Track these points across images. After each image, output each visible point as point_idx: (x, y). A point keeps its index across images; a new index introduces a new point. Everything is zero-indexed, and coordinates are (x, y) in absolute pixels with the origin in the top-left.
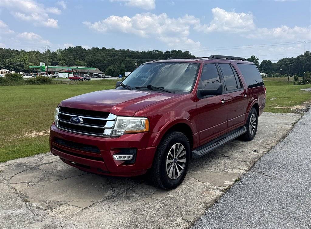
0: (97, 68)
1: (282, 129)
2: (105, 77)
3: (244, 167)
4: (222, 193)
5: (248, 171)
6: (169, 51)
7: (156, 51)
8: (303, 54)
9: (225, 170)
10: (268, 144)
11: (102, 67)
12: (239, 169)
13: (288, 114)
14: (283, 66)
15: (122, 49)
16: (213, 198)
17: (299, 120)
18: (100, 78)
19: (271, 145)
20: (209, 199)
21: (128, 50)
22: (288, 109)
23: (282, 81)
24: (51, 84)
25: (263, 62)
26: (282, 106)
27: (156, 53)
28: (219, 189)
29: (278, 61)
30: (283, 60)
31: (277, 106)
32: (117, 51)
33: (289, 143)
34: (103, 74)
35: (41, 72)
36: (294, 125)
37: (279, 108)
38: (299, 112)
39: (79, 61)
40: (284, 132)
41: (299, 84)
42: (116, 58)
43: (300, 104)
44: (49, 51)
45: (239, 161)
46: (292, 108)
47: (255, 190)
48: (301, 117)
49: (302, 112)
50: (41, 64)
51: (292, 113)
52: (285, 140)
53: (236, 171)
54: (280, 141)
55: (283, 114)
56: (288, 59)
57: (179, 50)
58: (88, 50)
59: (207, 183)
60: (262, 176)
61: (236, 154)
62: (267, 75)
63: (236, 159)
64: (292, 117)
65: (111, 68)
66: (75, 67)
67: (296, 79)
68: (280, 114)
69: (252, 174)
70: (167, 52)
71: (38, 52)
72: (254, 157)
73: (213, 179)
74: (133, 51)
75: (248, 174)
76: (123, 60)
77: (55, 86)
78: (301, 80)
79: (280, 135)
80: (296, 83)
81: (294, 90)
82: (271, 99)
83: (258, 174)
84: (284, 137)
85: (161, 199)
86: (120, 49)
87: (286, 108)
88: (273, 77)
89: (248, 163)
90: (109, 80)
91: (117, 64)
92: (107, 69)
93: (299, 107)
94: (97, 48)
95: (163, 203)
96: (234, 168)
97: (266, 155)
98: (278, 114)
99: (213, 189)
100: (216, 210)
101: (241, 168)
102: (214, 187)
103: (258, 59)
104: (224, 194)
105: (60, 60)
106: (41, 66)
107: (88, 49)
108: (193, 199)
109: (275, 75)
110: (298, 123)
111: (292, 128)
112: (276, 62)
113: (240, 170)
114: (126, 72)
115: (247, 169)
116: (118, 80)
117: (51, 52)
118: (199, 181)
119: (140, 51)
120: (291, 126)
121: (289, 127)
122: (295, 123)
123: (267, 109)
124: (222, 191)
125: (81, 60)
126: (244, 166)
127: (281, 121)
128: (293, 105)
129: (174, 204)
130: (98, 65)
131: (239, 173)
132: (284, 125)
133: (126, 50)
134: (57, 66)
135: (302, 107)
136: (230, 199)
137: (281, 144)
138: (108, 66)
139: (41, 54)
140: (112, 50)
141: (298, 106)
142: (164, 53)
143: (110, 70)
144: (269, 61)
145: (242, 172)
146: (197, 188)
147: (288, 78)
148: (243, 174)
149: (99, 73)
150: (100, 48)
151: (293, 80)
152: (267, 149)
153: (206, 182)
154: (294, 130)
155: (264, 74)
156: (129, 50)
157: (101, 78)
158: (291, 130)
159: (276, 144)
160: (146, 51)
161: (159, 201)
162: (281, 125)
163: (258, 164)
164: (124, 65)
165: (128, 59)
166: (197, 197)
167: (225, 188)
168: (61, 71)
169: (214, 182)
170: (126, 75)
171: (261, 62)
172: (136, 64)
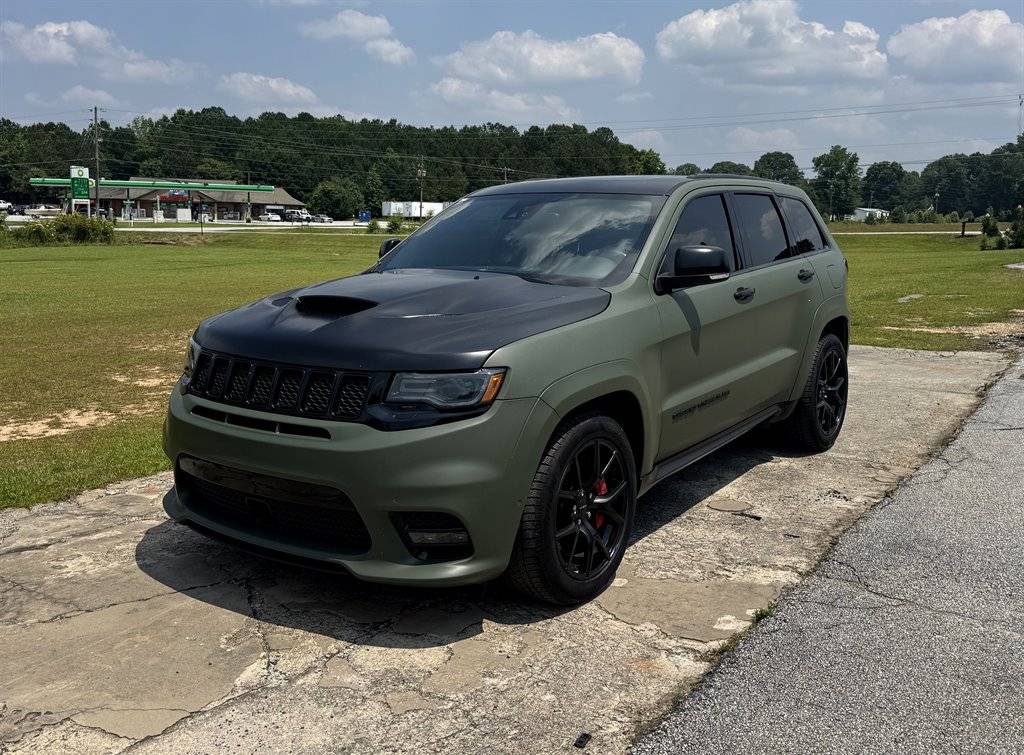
0: (278, 185)
1: (937, 411)
2: (308, 220)
3: (794, 559)
4: (703, 666)
5: (808, 574)
6: (541, 127)
7: (492, 127)
8: (1015, 142)
9: (721, 573)
10: (885, 469)
11: (297, 184)
12: (775, 567)
13: (960, 354)
14: (944, 182)
15: (370, 119)
16: (665, 690)
17: (1000, 375)
18: (290, 224)
19: (899, 471)
21: (393, 122)
22: (961, 336)
23: (942, 235)
24: (109, 243)
25: (876, 171)
26: (939, 326)
27: (494, 135)
28: (693, 651)
29: (925, 166)
30: (943, 163)
31: (921, 324)
32: (351, 125)
33: (966, 464)
34: (300, 208)
35: (74, 201)
36: (983, 394)
37: (929, 334)
38: (1002, 347)
39: (213, 161)
40: (946, 422)
41: (1001, 245)
42: (350, 152)
43: (1005, 317)
44: (104, 124)
45: (774, 535)
46: (977, 332)
48: (1010, 365)
49: (1014, 347)
50: (75, 172)
51: (977, 349)
52: (951, 452)
53: (761, 577)
54: (930, 455)
55: (946, 354)
56: (959, 158)
57: (575, 126)
58: (247, 121)
59: (649, 625)
60: (861, 597)
61: (765, 508)
62: (886, 214)
63: (765, 528)
64: (977, 366)
65: (329, 186)
66: (196, 183)
67: (990, 231)
68: (932, 353)
69: (825, 587)
70: (534, 130)
71: (63, 127)
72: (832, 519)
73: (673, 609)
74: (412, 125)
75: (808, 586)
76: (374, 160)
77: (123, 250)
78: (1007, 233)
79: (933, 432)
80: (992, 241)
81: (983, 268)
82: (901, 300)
83: (846, 587)
84: (946, 441)
85: (461, 695)
86: (364, 120)
87: (954, 330)
88: (909, 221)
89: (810, 544)
90: (321, 231)
91: (351, 174)
92: (317, 192)
93: (1002, 328)
94: (281, 116)
95: (466, 714)
96: (756, 562)
97: (879, 512)
98: (926, 353)
99: (669, 652)
101: (780, 561)
102: (673, 642)
103: (855, 159)
104: (709, 674)
105: (143, 157)
106: (73, 179)
107: (246, 117)
109: (914, 216)
110: (998, 388)
111: (977, 406)
112: (920, 169)
113: (779, 572)
114: (384, 203)
115: (803, 567)
116: (356, 231)
117: (113, 127)
118: (617, 619)
119: (436, 128)
120: (973, 400)
121: (963, 402)
122: (987, 387)
123: (886, 334)
124: (703, 657)
125: (220, 159)
126: (793, 553)
127: (937, 381)
128: (979, 321)
130: (282, 177)
131: (771, 585)
132: (949, 396)
133: (386, 121)
134: (132, 181)
135: (1013, 327)
137: (935, 468)
138: (321, 180)
139: (75, 136)
140: (336, 123)
141: (998, 324)
142: (522, 133)
143: (326, 193)
144: (894, 164)
145: (784, 580)
147: (964, 226)
148: (789, 589)
149: (286, 206)
150: (289, 116)
151: (980, 233)
152: (884, 488)
153: (643, 620)
154: (986, 412)
155: (878, 213)
156: (396, 121)
157: (295, 224)
158: (972, 413)
159: (917, 469)
160: (458, 128)
161: (451, 704)
162: (935, 393)
163: (844, 549)
164: (377, 177)
165: (392, 155)
166: (605, 688)
167: (715, 645)
168: (146, 198)
169: (676, 623)
170: (385, 213)
171: (865, 170)
172: (422, 173)
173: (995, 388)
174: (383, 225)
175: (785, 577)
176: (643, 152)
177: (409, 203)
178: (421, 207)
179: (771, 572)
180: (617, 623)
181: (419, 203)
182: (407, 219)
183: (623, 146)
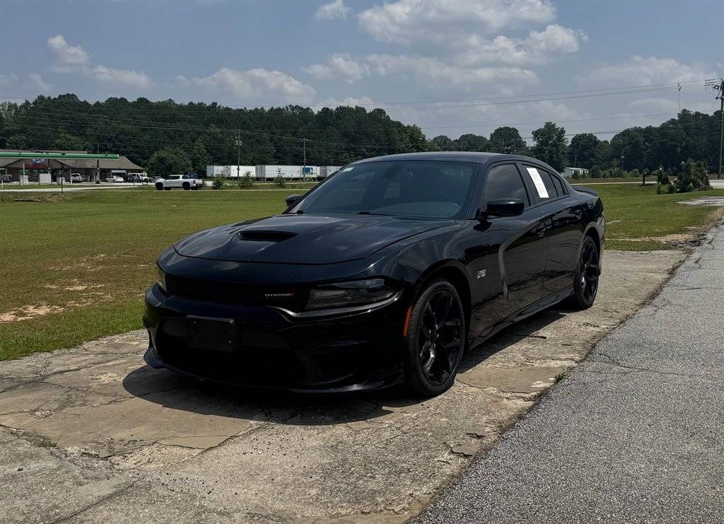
1: (644, 282)
2: (146, 181)
3: (571, 355)
4: (531, 403)
5: (581, 361)
6: (330, 108)
7: (293, 108)
8: (677, 118)
10: (616, 312)
13: (653, 252)
14: (627, 147)
15: (196, 102)
17: (682, 262)
19: (627, 312)
21: (214, 104)
22: (653, 242)
23: (629, 184)
25: (578, 139)
26: (636, 237)
27: (294, 114)
29: (613, 135)
30: (626, 133)
31: (624, 237)
32: (181, 107)
33: (668, 307)
36: (672, 272)
37: (631, 242)
38: (681, 247)
40: (650, 287)
41: (672, 190)
42: (180, 127)
43: (681, 231)
45: (555, 345)
46: (663, 240)
48: (687, 257)
49: (688, 247)
51: (664, 249)
52: (657, 301)
53: (553, 364)
54: (644, 304)
55: (642, 252)
56: (638, 130)
57: (356, 107)
62: (587, 171)
63: (549, 342)
64: (667, 258)
67: (663, 181)
68: (635, 252)
69: (590, 366)
72: (590, 336)
73: (503, 381)
74: (229, 107)
75: (583, 366)
76: (199, 133)
78: (675, 182)
79: (644, 293)
80: (665, 188)
81: (662, 204)
82: (609, 223)
83: (606, 365)
84: (653, 296)
86: (191, 103)
87: (647, 239)
88: (604, 176)
89: (579, 348)
92: (153, 159)
93: (680, 237)
94: (123, 100)
98: (631, 252)
101: (562, 356)
103: (563, 132)
107: (96, 101)
109: (607, 173)
110: (682, 268)
111: (669, 278)
112: (609, 138)
113: (562, 362)
114: (208, 167)
115: (577, 358)
119: (248, 109)
120: (666, 276)
121: (660, 277)
122: (675, 268)
126: (569, 352)
127: (641, 267)
128: (663, 234)
132: (650, 275)
133: (208, 103)
135: (686, 236)
137: (648, 310)
140: (167, 106)
141: (677, 235)
142: (316, 113)
143: (161, 160)
144: (591, 135)
145: (567, 365)
147: (644, 178)
148: (572, 368)
150: (130, 101)
151: (656, 182)
152: (618, 321)
154: (676, 281)
155: (581, 171)
156: (216, 104)
158: (666, 282)
159: (637, 310)
160: (267, 109)
162: (640, 273)
163: (601, 347)
165: (214, 129)
171: (570, 140)
172: (239, 143)
173: (680, 269)
175: (567, 363)
176: (408, 127)
177: (229, 166)
178: (238, 169)
179: (559, 362)
180: (472, 388)
181: (236, 167)
183: (395, 123)
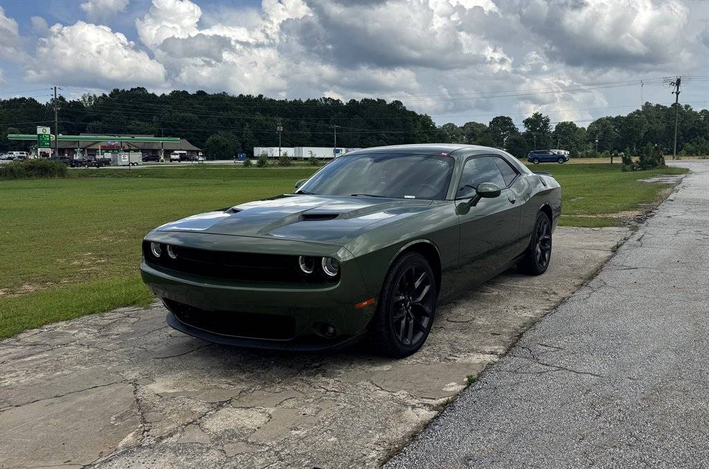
0: (182, 138)
3: (496, 347)
4: (434, 413)
5: (503, 355)
6: (357, 100)
7: (326, 100)
8: (641, 109)
9: (451, 358)
10: (554, 293)
11: (196, 136)
12: (484, 353)
13: (604, 229)
14: (601, 133)
15: (245, 94)
16: (409, 429)
17: (626, 239)
18: (191, 162)
19: (563, 294)
20: (399, 432)
22: (606, 219)
23: (600, 164)
24: (64, 177)
25: (560, 126)
27: (327, 105)
28: (429, 405)
29: (589, 124)
30: (599, 122)
31: (583, 213)
32: (233, 99)
33: (602, 289)
34: (198, 152)
35: (39, 149)
36: (615, 250)
37: (588, 218)
38: (629, 224)
39: (138, 122)
40: (593, 266)
41: (634, 169)
42: (231, 115)
43: (634, 207)
44: (62, 98)
45: (485, 334)
46: (615, 216)
47: (513, 402)
48: (632, 234)
49: (635, 224)
50: (40, 130)
51: (615, 225)
52: (593, 283)
53: (476, 359)
54: (582, 285)
55: (596, 229)
56: (608, 119)
57: (378, 100)
58: (161, 96)
59: (403, 392)
60: (535, 367)
61: (482, 319)
63: (480, 331)
64: (613, 235)
65: (217, 137)
66: (127, 138)
67: (627, 161)
68: (588, 229)
69: (512, 362)
70: (353, 102)
71: (32, 100)
72: (520, 323)
73: (418, 381)
74: (273, 99)
75: (502, 362)
76: (248, 120)
77: (74, 182)
79: (585, 273)
80: (628, 167)
81: (622, 181)
82: (573, 200)
83: (526, 361)
84: (592, 277)
85: (274, 442)
86: (241, 95)
87: (601, 216)
88: (581, 157)
89: (506, 338)
90: (212, 166)
91: (232, 129)
92: (209, 142)
93: (630, 214)
94: (185, 93)
95: (277, 453)
96: (473, 350)
97: (548, 318)
98: (584, 229)
99: (414, 407)
100: (410, 459)
101: (488, 349)
102: (417, 401)
103: (548, 120)
104: (436, 417)
105: (88, 120)
106: (39, 135)
108: (358, 437)
109: (584, 153)
110: (624, 247)
111: (611, 257)
112: (586, 126)
113: (486, 355)
114: (255, 148)
115: (501, 351)
116: (235, 166)
117: (68, 100)
118: (382, 390)
119: (289, 100)
120: (610, 254)
121: (603, 255)
122: (618, 247)
123: (563, 219)
124: (434, 409)
125: (142, 121)
126: (495, 344)
127: (590, 244)
128: (616, 211)
129: (304, 455)
130: (185, 132)
131: (481, 363)
132: (595, 252)
133: (256, 95)
134: (82, 136)
135: (637, 213)
136: (451, 427)
137: (584, 292)
138: (211, 134)
139: (40, 105)
140: (222, 97)
141: (628, 212)
142: (345, 104)
143: (216, 142)
144: (572, 123)
145: (488, 360)
146: (374, 407)
148: (490, 365)
149: (189, 151)
150: (190, 93)
152: (553, 304)
153: (399, 389)
154: (616, 260)
156: (262, 96)
157: (194, 162)
158: (608, 260)
159: (573, 293)
160: (304, 100)
161: (267, 448)
162: (587, 251)
163: (528, 337)
164: (250, 132)
165: (259, 117)
166: (370, 431)
167: (442, 400)
168: (91, 147)
169: (419, 389)
170: (255, 155)
171: (554, 127)
172: (280, 129)
174: (254, 162)
175: (489, 358)
176: (421, 116)
177: (272, 148)
178: (280, 150)
179: (481, 356)
180: (382, 392)
181: (278, 148)
182: (270, 158)
183: (409, 112)
